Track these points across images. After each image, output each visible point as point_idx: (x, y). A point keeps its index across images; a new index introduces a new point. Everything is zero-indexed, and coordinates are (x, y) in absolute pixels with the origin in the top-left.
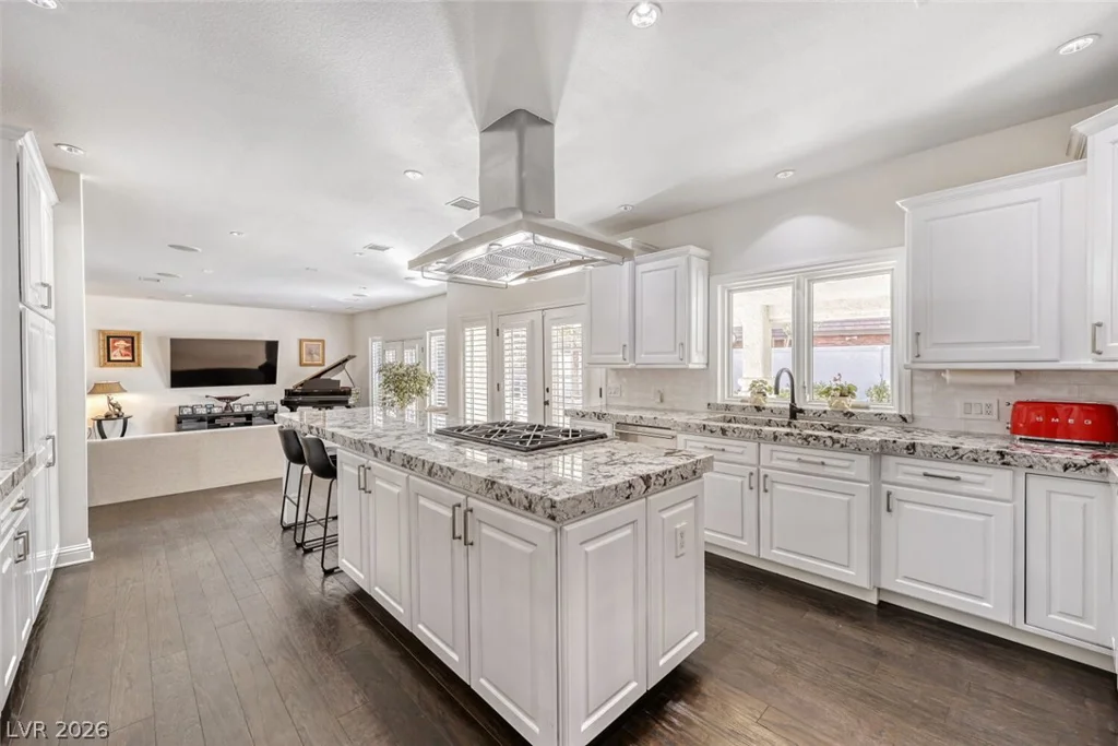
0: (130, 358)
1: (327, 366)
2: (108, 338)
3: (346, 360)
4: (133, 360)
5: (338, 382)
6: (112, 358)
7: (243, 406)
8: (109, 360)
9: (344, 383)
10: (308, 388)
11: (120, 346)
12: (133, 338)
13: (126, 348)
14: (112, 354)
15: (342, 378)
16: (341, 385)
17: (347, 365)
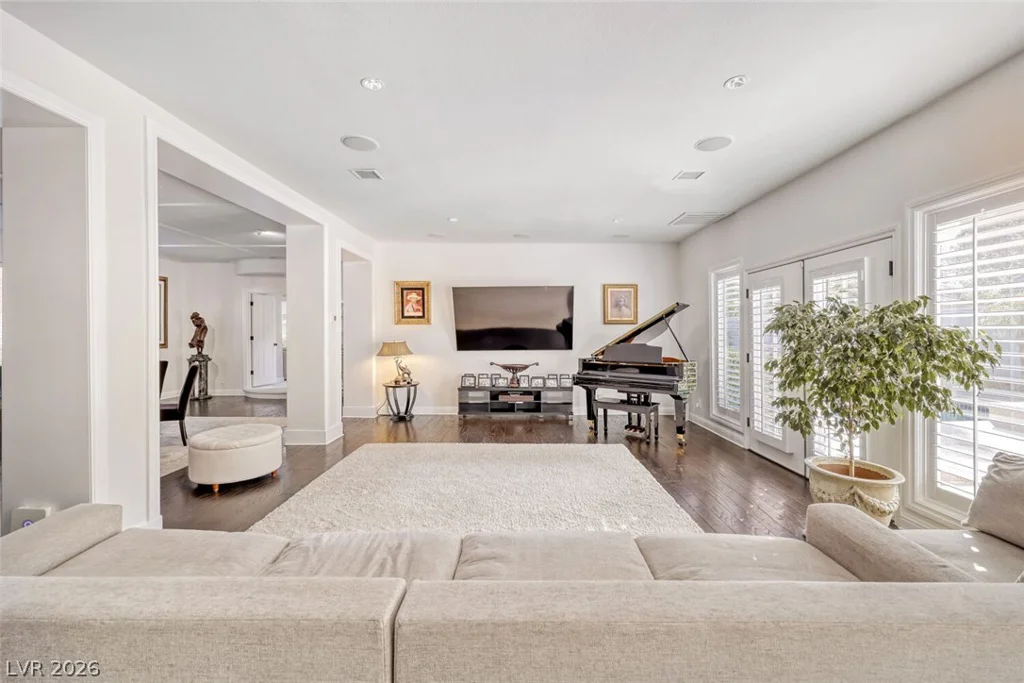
0: (420, 314)
1: (642, 321)
2: (402, 290)
3: (671, 313)
4: (423, 317)
5: (659, 350)
6: (406, 314)
7: (531, 379)
8: (403, 317)
9: (669, 351)
10: (610, 358)
11: (412, 298)
12: (423, 289)
13: (418, 302)
14: (406, 309)
15: (664, 343)
16: (665, 354)
17: (673, 320)
